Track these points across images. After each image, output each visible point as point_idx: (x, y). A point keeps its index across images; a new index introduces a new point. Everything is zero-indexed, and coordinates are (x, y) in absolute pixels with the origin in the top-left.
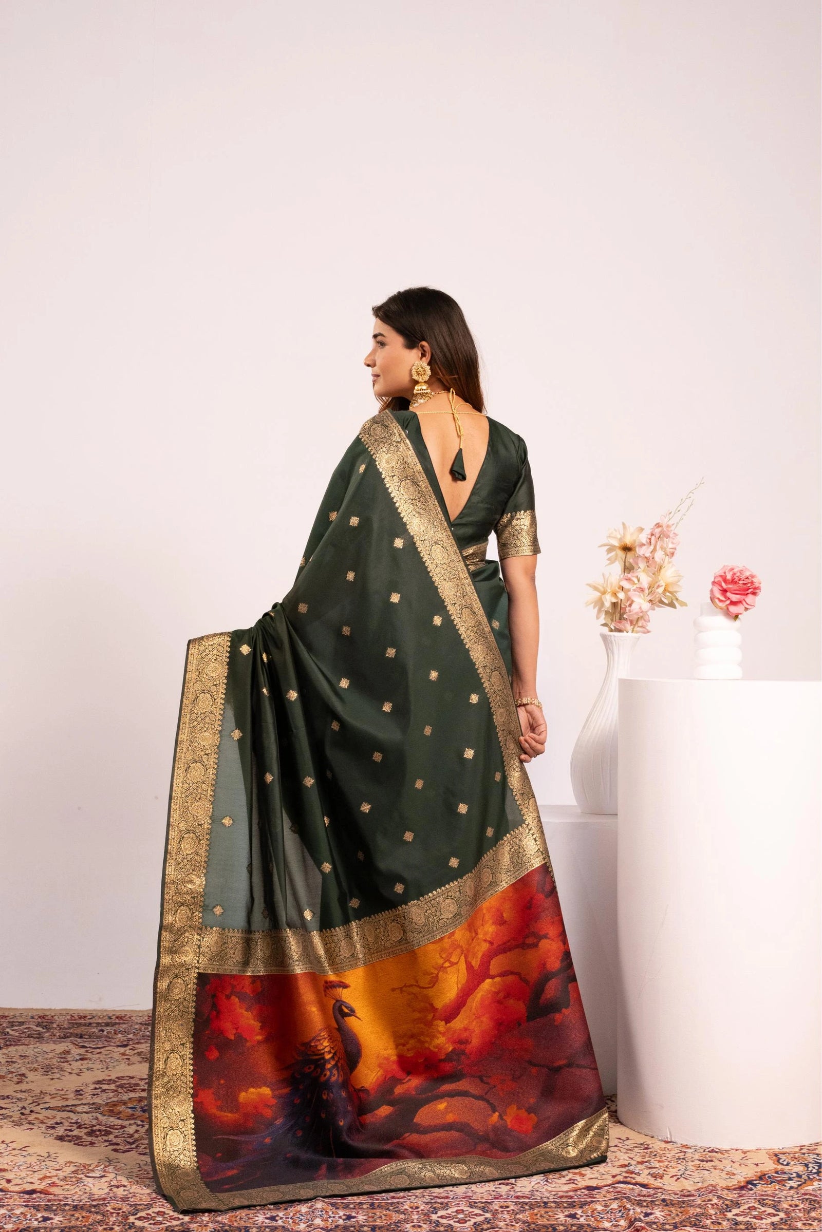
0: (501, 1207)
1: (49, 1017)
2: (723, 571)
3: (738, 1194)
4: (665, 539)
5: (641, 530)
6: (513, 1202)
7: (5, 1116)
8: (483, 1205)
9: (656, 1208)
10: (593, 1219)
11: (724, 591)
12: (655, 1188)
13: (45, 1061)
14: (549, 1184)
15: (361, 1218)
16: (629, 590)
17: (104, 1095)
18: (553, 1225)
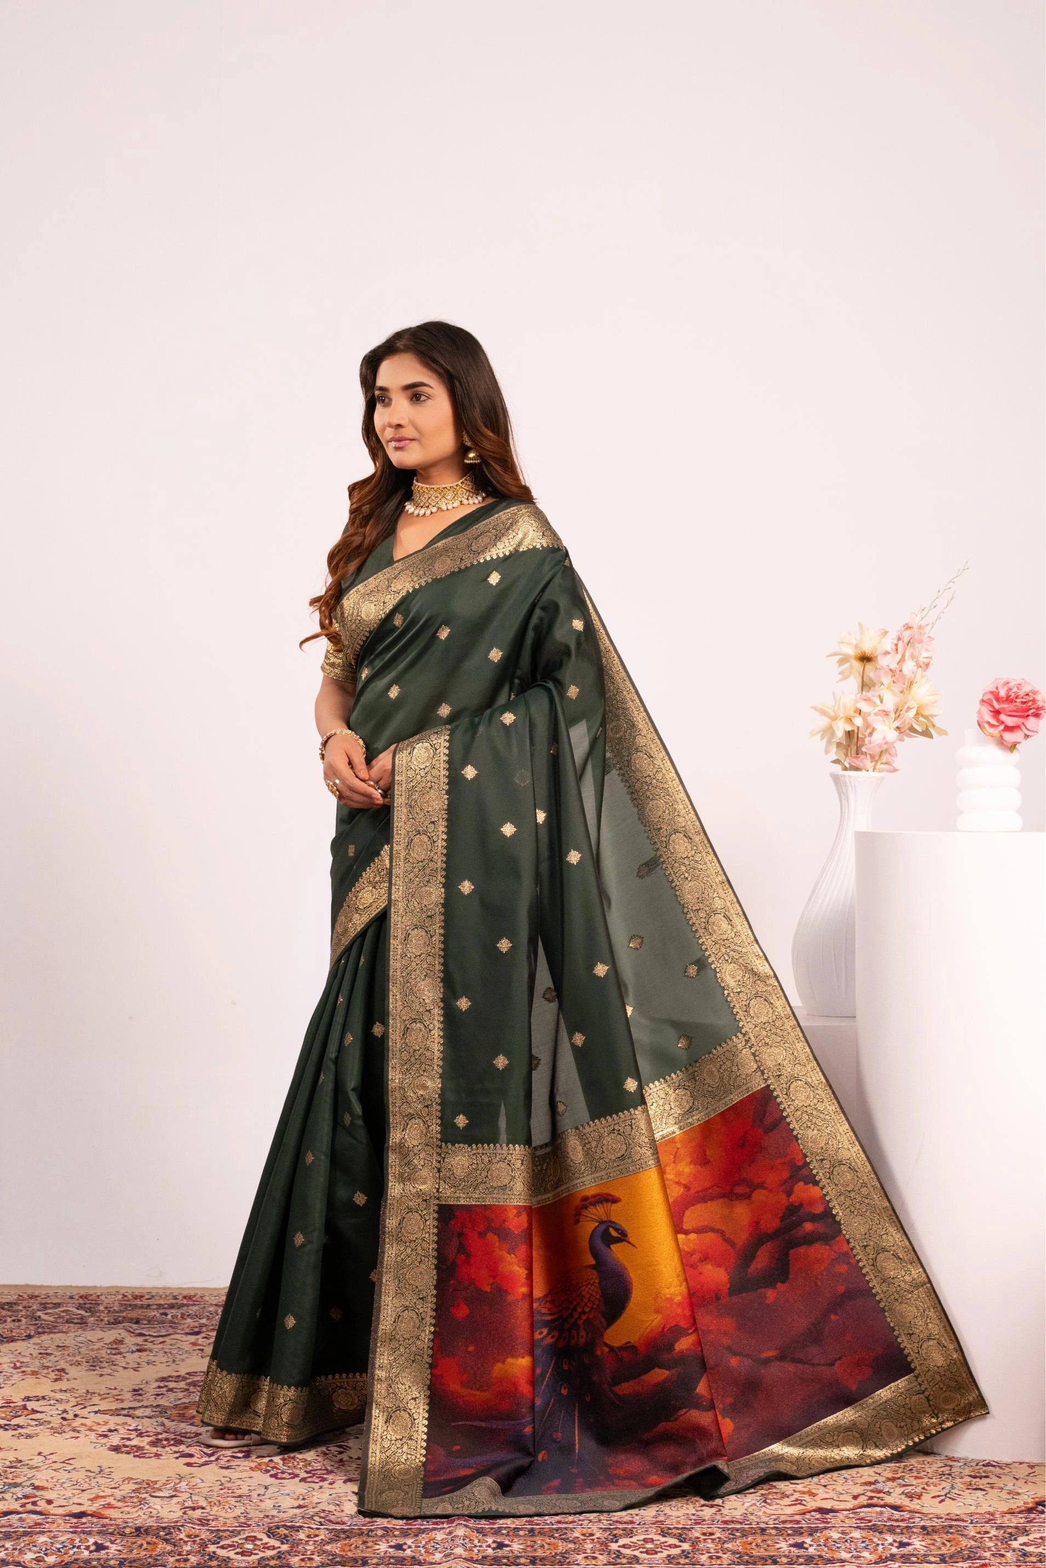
0: (704, 1534)
1: (94, 1297)
2: (995, 686)
3: (1026, 1518)
4: (917, 645)
5: (885, 633)
6: (719, 1528)
7: (42, 1421)
8: (680, 1531)
9: (914, 1537)
10: (826, 1549)
11: (996, 713)
12: (910, 1511)
13: (91, 1353)
14: (768, 1506)
15: (516, 1547)
16: (869, 714)
17: (172, 1396)
18: (773, 1556)
